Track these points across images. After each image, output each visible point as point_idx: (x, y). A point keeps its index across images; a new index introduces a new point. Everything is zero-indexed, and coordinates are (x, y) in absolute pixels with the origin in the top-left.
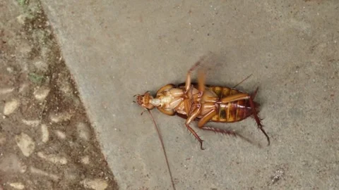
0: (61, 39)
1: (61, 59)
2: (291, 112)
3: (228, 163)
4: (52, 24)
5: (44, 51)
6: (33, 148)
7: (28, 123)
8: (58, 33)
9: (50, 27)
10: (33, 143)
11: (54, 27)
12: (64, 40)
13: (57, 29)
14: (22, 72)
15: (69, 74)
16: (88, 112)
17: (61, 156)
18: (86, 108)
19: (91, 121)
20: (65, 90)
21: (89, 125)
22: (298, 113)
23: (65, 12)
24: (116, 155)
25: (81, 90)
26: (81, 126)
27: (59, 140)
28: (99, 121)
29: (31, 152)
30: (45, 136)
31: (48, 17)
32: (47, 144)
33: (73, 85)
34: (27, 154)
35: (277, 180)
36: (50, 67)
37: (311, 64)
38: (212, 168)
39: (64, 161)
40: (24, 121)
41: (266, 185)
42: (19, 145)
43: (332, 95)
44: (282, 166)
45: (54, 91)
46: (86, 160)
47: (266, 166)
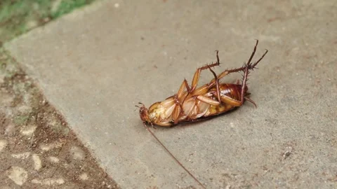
0: (42, 85)
1: (44, 102)
2: (283, 101)
3: (234, 151)
4: (31, 76)
5: (26, 97)
6: (26, 176)
7: (18, 156)
8: (38, 81)
9: (29, 79)
10: (26, 172)
11: (34, 78)
12: (45, 85)
13: (36, 79)
14: (7, 117)
15: (54, 110)
16: (80, 137)
17: (57, 178)
18: (77, 133)
19: (83, 143)
20: (53, 123)
21: (82, 146)
22: (290, 100)
23: (43, 66)
24: (115, 164)
25: (68, 120)
26: (74, 149)
27: (52, 165)
28: (91, 141)
29: (25, 181)
30: (38, 164)
31: (27, 72)
32: (40, 171)
33: (60, 118)
34: (20, 183)
35: (288, 155)
36: (33, 108)
37: (290, 63)
38: (218, 157)
39: (61, 181)
40: (13, 156)
41: (278, 161)
42: (10, 177)
43: (319, 82)
44: (289, 143)
45: (41, 127)
46: (84, 177)
47: (273, 146)
